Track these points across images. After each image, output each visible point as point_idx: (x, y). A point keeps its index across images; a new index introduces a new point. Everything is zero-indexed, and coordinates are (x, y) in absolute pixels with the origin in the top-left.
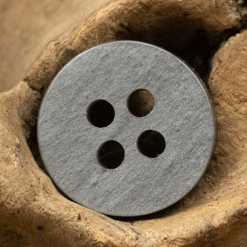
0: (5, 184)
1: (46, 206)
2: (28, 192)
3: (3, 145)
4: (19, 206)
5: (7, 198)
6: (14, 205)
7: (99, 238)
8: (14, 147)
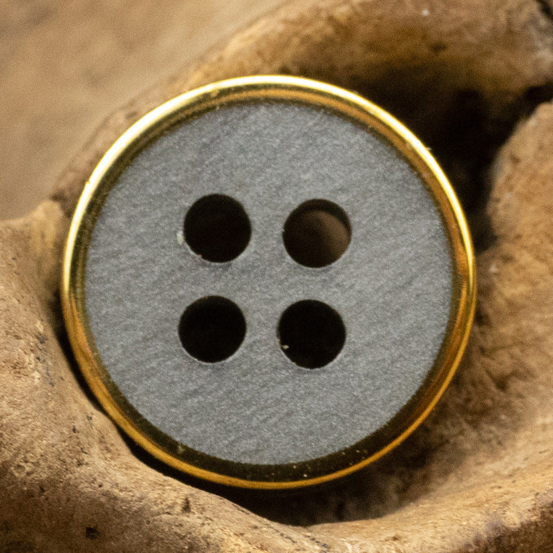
0: (13, 422)
1: (107, 479)
2: (66, 444)
3: (7, 333)
4: (44, 476)
5: (16, 455)
6: (32, 472)
8: (31, 339)
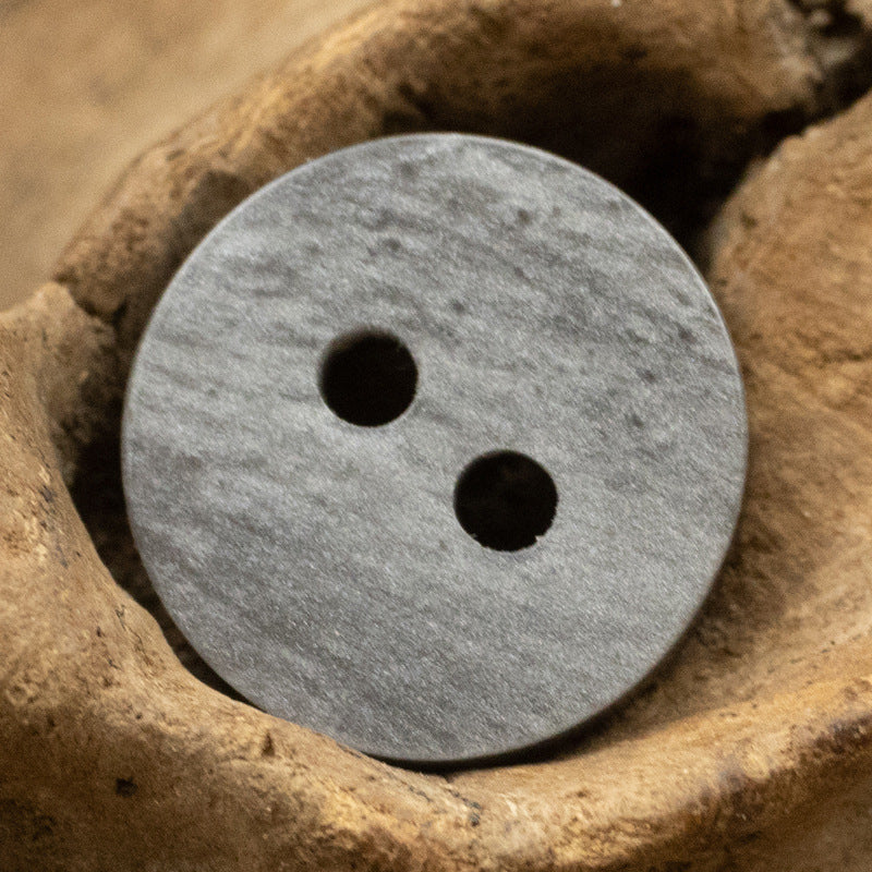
0: (8, 622)
1: (149, 707)
2: (88, 654)
5: (13, 672)
6: (37, 698)
7: (340, 819)
8: (33, 496)
